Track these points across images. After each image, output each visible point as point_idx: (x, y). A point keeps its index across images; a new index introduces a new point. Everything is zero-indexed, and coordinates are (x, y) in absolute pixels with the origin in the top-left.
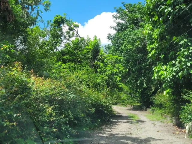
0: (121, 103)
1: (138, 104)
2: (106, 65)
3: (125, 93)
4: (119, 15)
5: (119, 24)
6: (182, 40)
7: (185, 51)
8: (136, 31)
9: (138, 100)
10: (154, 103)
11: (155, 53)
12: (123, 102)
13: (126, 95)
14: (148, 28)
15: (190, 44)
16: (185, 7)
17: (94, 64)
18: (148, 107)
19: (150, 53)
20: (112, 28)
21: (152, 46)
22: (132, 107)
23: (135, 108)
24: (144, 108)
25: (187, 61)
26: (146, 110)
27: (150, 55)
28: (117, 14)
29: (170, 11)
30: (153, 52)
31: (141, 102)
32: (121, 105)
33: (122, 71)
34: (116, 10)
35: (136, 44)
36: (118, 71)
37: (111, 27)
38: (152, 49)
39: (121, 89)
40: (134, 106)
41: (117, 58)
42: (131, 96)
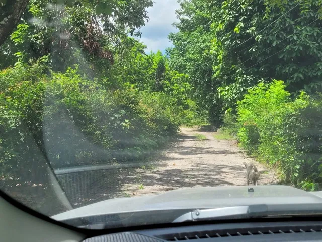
0: (185, 123)
1: (208, 124)
2: (172, 84)
3: (191, 111)
4: (183, 10)
5: (183, 21)
6: (238, 68)
7: (240, 78)
8: (205, 37)
9: (207, 119)
10: (223, 122)
11: (219, 74)
12: (188, 122)
13: (192, 113)
14: (214, 48)
15: (243, 72)
16: (239, 43)
17: (160, 82)
18: (218, 127)
19: (215, 73)
20: (175, 26)
21: (216, 67)
22: (200, 127)
23: (204, 129)
24: (214, 127)
25: (241, 87)
26: (216, 131)
27: (215, 75)
28: (181, 9)
29: (229, 44)
30: (218, 73)
31: (211, 122)
32: (186, 126)
33: (189, 90)
34: (180, 3)
35: (205, 54)
36: (184, 90)
37: (173, 24)
38: (217, 70)
39: (186, 107)
40: (202, 126)
41: (184, 76)
42: (199, 114)
